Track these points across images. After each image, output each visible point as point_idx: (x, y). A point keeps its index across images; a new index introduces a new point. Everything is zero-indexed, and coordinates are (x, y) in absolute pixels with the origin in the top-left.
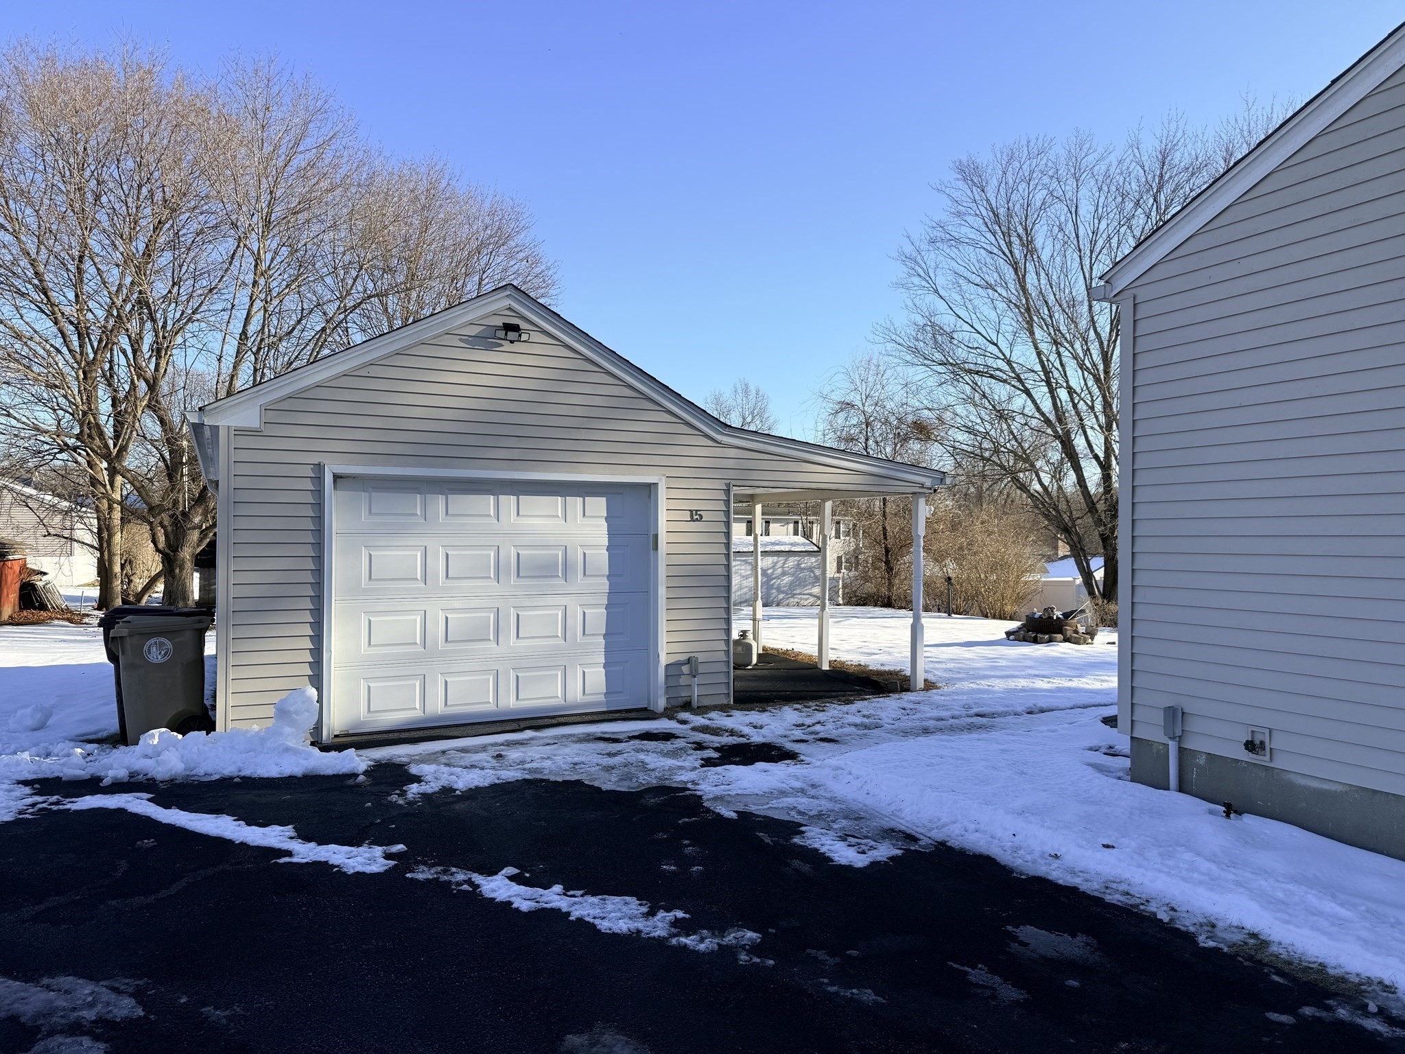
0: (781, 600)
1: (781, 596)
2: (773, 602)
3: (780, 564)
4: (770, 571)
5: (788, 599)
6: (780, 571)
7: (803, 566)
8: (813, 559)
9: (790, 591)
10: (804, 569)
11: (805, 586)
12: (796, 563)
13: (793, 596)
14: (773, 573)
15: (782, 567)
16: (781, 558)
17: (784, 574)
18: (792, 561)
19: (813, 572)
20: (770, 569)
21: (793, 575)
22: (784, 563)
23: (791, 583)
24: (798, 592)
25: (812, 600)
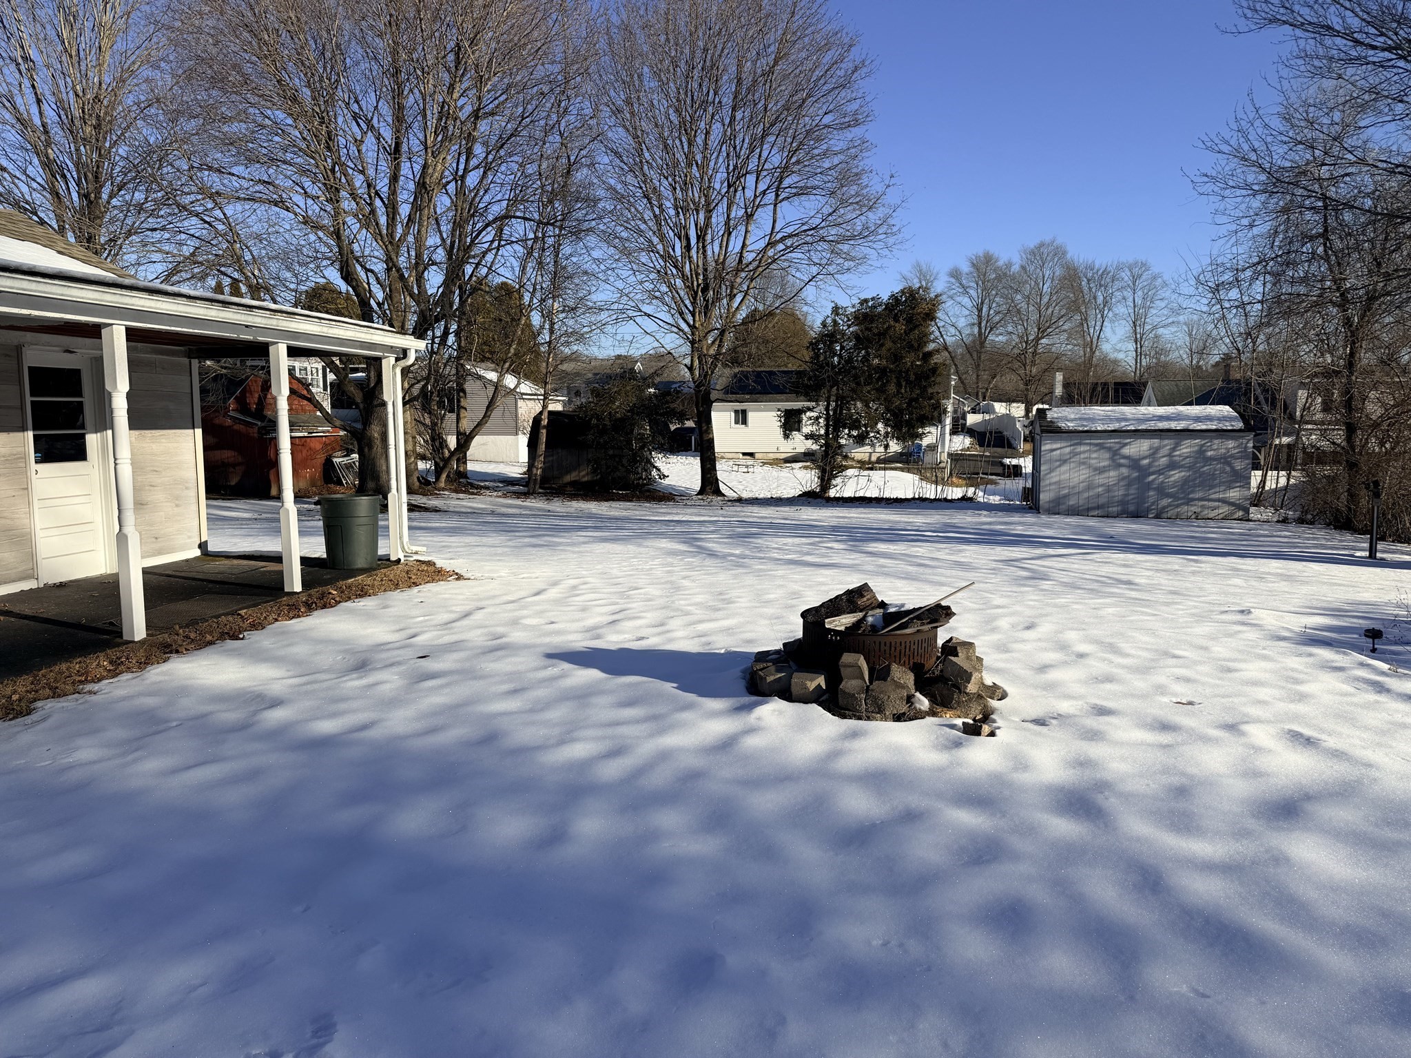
0: (1164, 508)
1: (1165, 502)
2: (1148, 510)
3: (1165, 451)
4: (1146, 462)
5: (1178, 506)
6: (1164, 461)
7: (1209, 454)
8: (1231, 444)
9: (1184, 493)
10: (1211, 459)
11: (1212, 487)
12: (1196, 448)
13: (1189, 502)
14: (1150, 465)
15: (1170, 455)
16: (1166, 442)
17: (1172, 466)
18: (1187, 448)
19: (1229, 464)
20: (1145, 458)
21: (1190, 468)
22: (1174, 449)
23: (1185, 481)
24: (1197, 496)
25: (1225, 509)
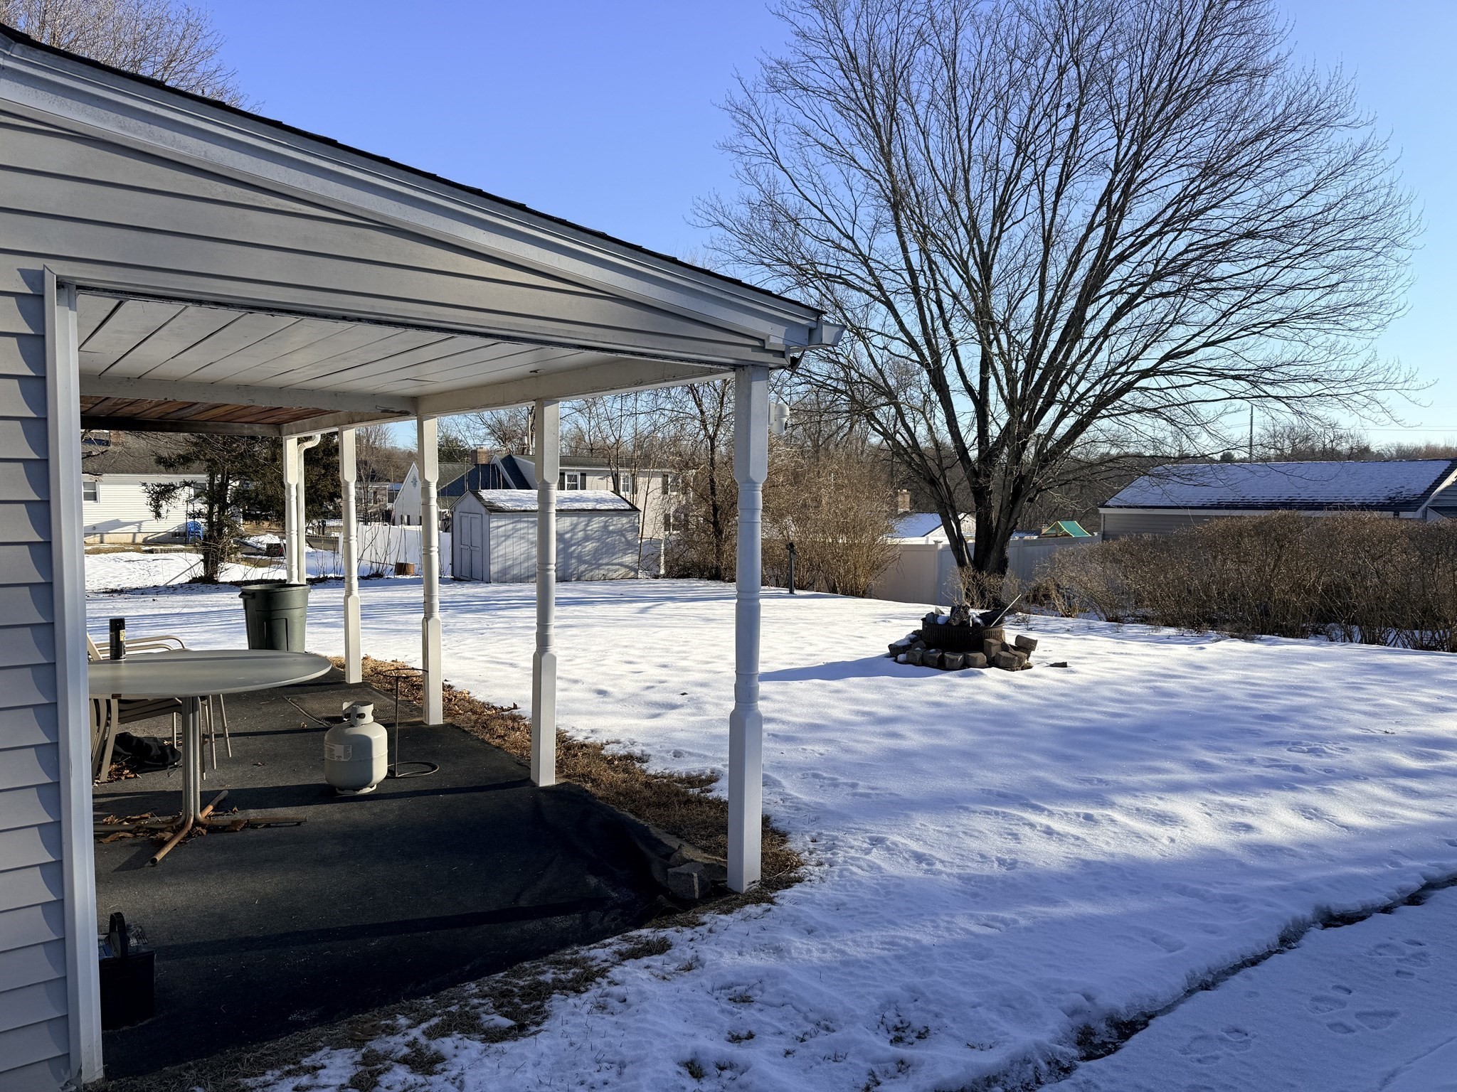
0: (582, 572)
1: (582, 568)
2: (572, 575)
3: (581, 527)
4: (568, 536)
5: (591, 570)
6: (581, 535)
7: (611, 528)
8: (624, 520)
9: (595, 560)
10: (613, 532)
11: (614, 554)
12: (602, 524)
13: (599, 566)
14: (571, 538)
15: (585, 530)
16: (582, 519)
17: (587, 538)
18: (597, 523)
19: (624, 536)
20: (567, 532)
21: (598, 540)
22: (587, 525)
23: (596, 550)
24: (604, 561)
25: (623, 571)
